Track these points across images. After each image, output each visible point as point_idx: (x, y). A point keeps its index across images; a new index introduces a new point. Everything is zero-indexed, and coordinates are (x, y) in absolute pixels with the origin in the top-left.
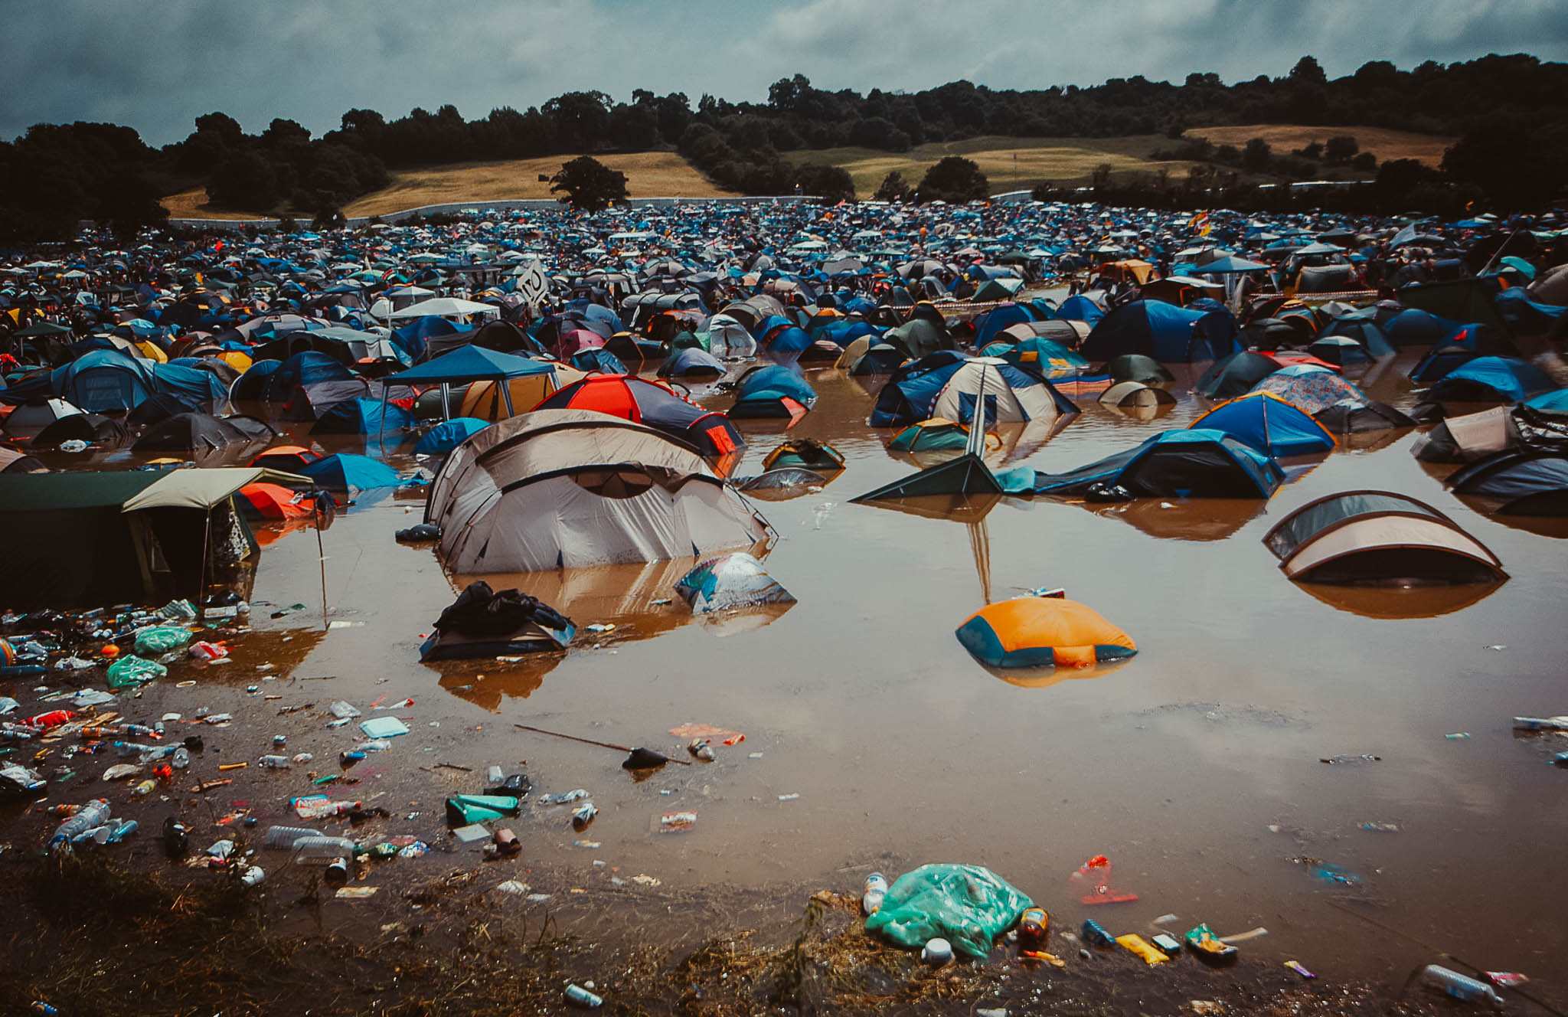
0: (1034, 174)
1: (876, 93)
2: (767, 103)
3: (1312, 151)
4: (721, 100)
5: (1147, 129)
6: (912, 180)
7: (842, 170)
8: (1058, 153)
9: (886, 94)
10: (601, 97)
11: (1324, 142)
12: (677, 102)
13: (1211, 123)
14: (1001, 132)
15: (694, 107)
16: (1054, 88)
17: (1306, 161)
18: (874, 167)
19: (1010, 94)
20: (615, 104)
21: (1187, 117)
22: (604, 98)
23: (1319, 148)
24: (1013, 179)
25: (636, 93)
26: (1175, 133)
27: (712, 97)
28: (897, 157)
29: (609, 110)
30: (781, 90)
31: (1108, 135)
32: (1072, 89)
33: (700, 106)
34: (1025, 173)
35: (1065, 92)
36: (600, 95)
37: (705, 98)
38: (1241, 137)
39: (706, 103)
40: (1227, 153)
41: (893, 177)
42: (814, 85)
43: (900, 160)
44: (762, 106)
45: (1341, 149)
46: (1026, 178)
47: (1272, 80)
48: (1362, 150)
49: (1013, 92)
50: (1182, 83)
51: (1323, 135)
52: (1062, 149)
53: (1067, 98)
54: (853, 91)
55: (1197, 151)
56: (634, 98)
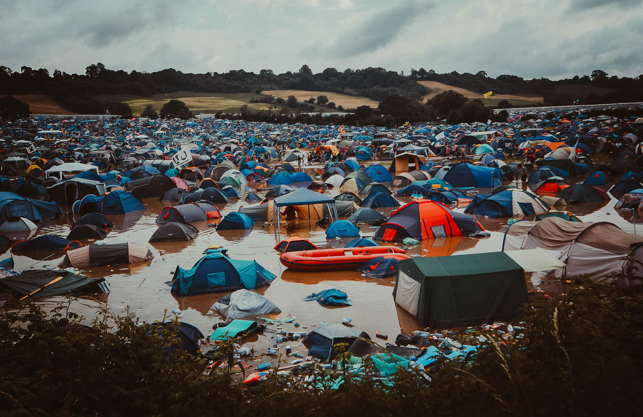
0: (206, 107)
1: (134, 72)
2: (85, 75)
3: (312, 100)
4: (64, 72)
5: (247, 90)
6: (157, 109)
7: (126, 104)
8: (213, 99)
9: (138, 73)
10: (6, 69)
11: (316, 98)
12: (43, 72)
13: (271, 89)
14: (188, 90)
15: (51, 75)
16: (208, 73)
17: (310, 105)
18: (138, 103)
19: (191, 75)
20: (13, 72)
21: (262, 86)
22: (7, 69)
23: (314, 100)
24: (198, 109)
25: (23, 68)
26: (258, 92)
27: (60, 71)
28: (147, 99)
29: (10, 75)
30: (92, 69)
31: (232, 93)
32: (215, 73)
33: (54, 75)
34: (203, 107)
35: (213, 75)
36: (6, 68)
37: (56, 71)
38: (285, 95)
39: (57, 73)
40: (280, 101)
41: (149, 107)
42: (106, 68)
43: (147, 101)
44: (83, 76)
45: (322, 100)
46: (203, 109)
47: (293, 73)
48: (330, 101)
49: (192, 74)
50: (259, 73)
51: (316, 95)
52: (214, 98)
53: (213, 78)
54: (124, 71)
55: (268, 100)
56: (22, 70)
